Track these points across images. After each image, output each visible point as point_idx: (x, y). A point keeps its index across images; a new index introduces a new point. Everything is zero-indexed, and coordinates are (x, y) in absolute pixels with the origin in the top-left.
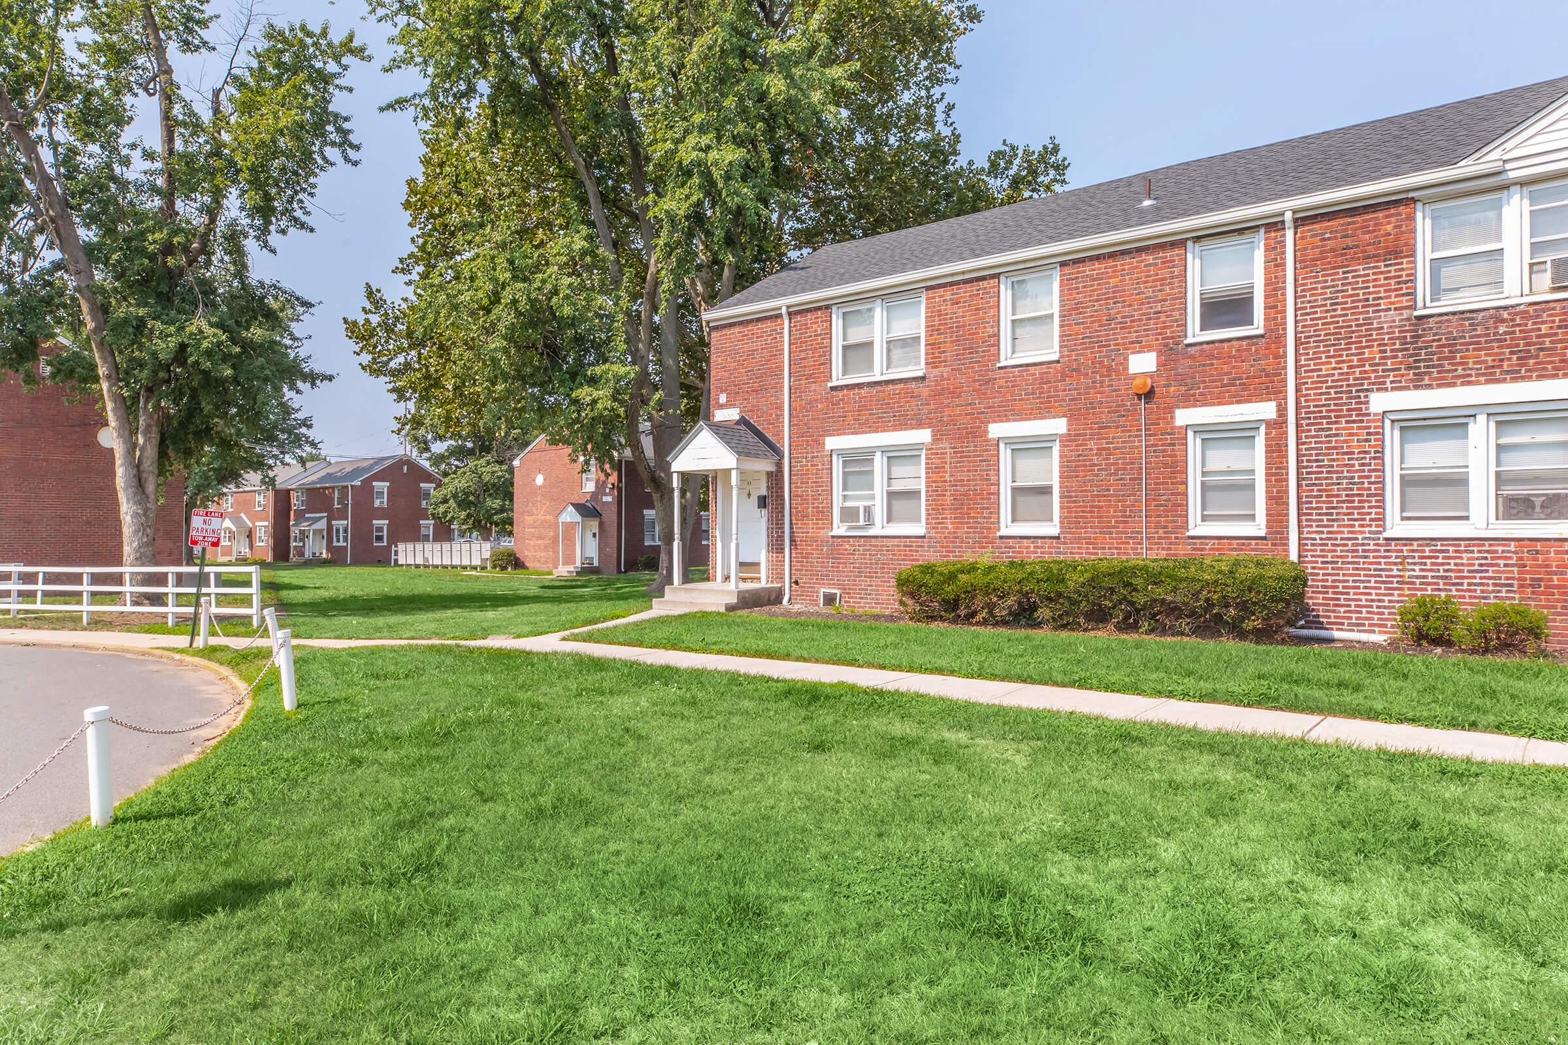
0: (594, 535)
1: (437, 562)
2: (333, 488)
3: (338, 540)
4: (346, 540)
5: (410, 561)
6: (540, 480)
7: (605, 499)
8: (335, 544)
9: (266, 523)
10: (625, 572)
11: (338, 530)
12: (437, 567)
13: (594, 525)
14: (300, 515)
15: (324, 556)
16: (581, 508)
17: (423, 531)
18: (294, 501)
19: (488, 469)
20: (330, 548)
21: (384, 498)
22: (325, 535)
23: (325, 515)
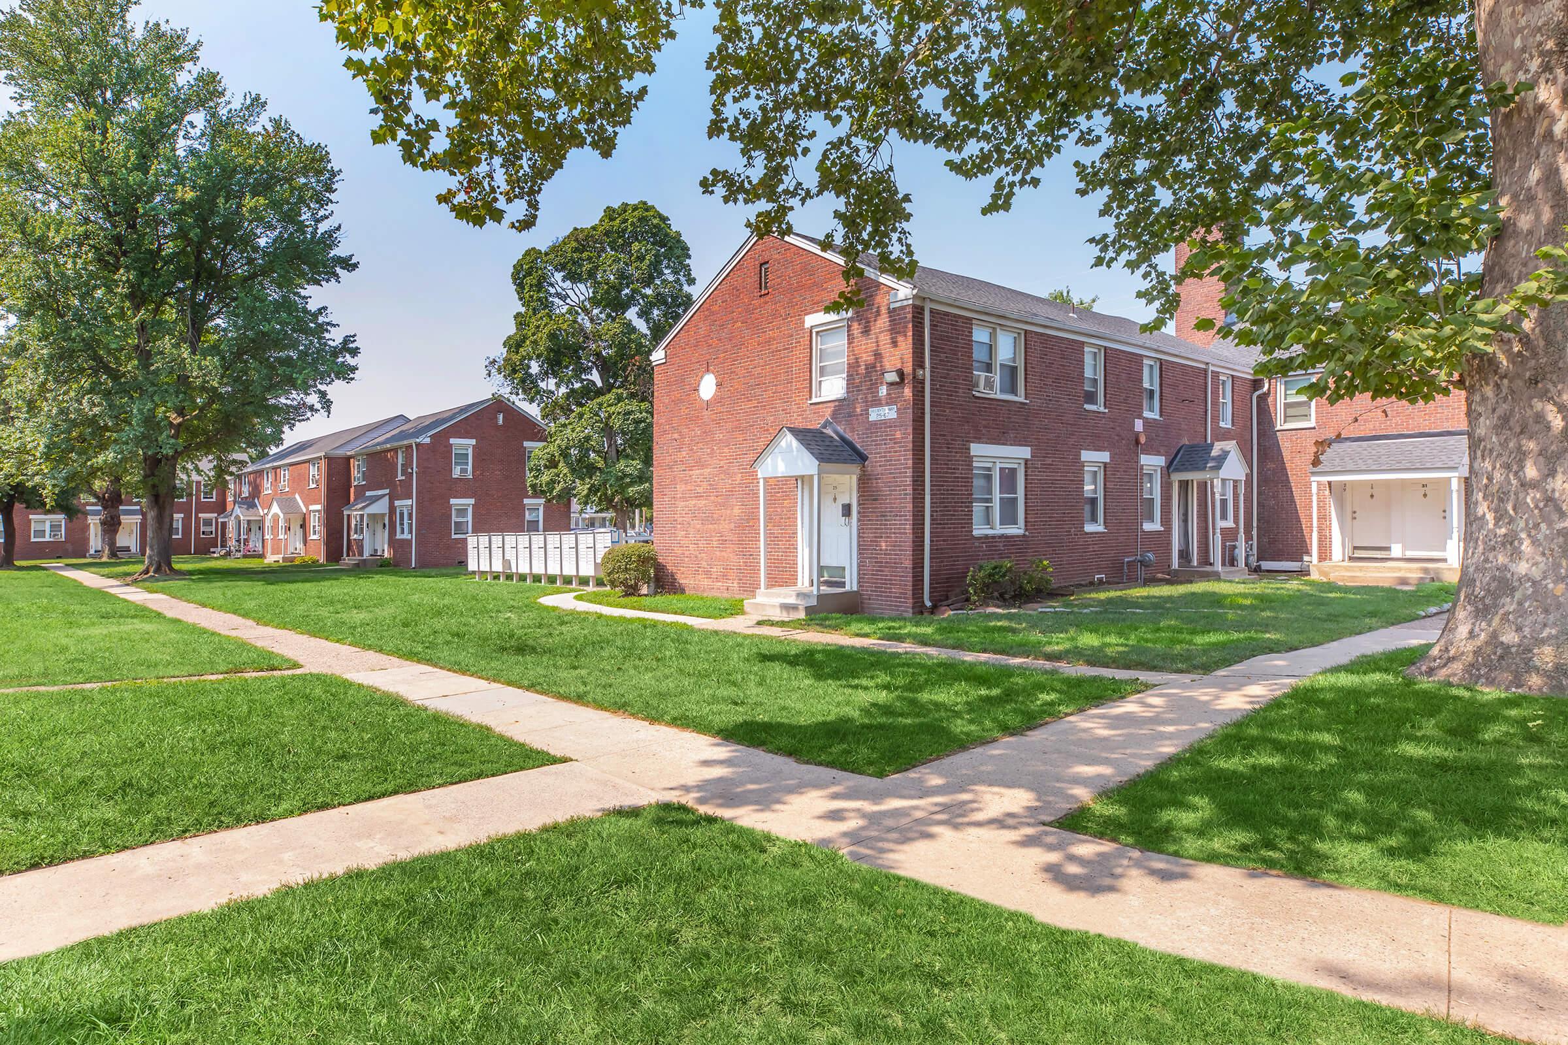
0: (847, 510)
1: (524, 569)
2: (395, 450)
3: (403, 532)
4: (411, 532)
5: (484, 567)
6: (708, 387)
7: (874, 415)
8: (399, 536)
9: (318, 507)
10: (933, 610)
11: (402, 515)
12: (522, 578)
13: (846, 482)
14: (360, 494)
15: (386, 555)
16: (810, 438)
17: (528, 516)
18: (355, 473)
19: (620, 407)
20: (392, 542)
21: (467, 464)
22: (387, 522)
23: (387, 491)
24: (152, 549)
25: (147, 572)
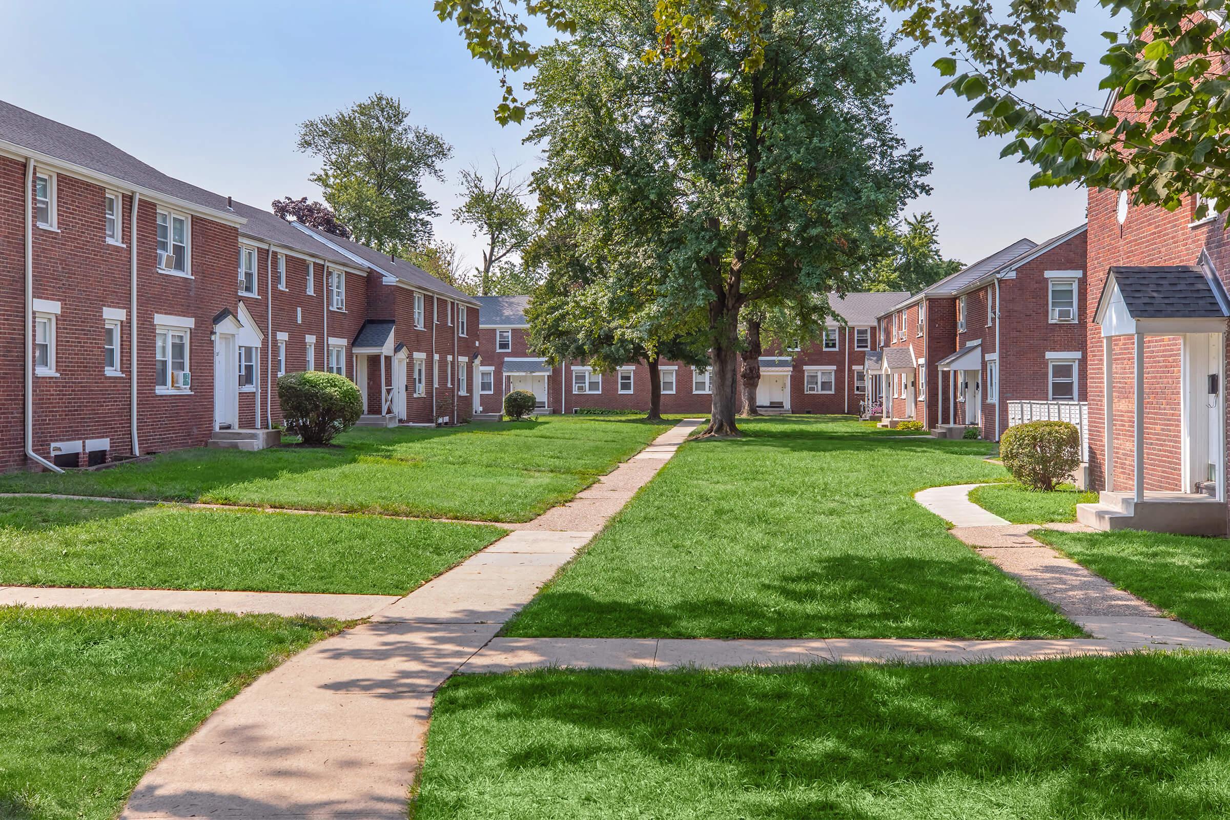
2: (985, 288)
3: (992, 395)
8: (989, 400)
9: (924, 361)
11: (991, 372)
14: (963, 344)
18: (960, 318)
20: (984, 407)
21: (1071, 304)
22: (980, 382)
23: (979, 341)
24: (716, 408)
25: (710, 431)
